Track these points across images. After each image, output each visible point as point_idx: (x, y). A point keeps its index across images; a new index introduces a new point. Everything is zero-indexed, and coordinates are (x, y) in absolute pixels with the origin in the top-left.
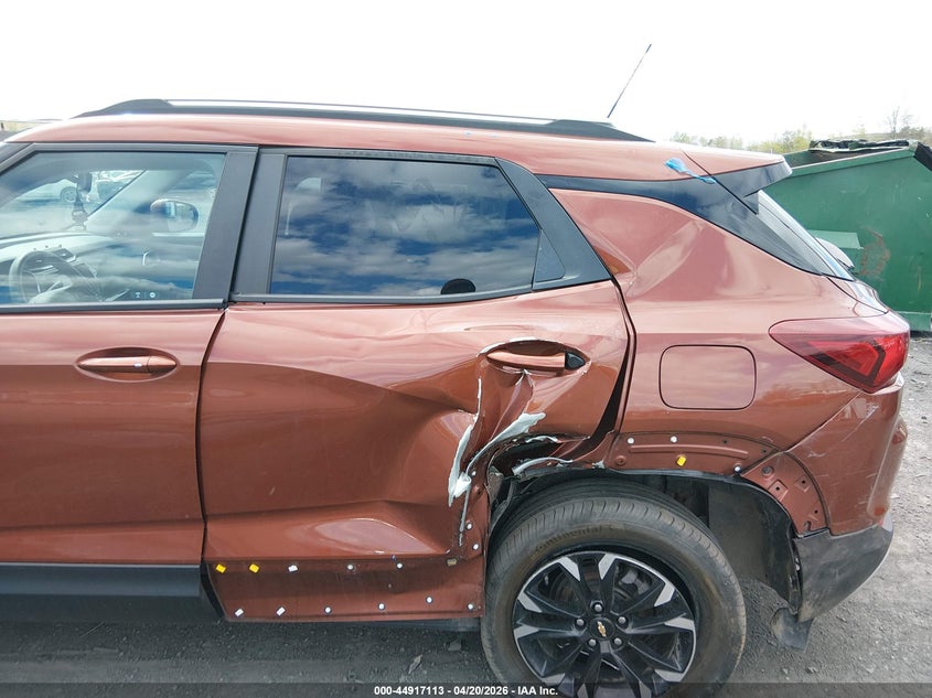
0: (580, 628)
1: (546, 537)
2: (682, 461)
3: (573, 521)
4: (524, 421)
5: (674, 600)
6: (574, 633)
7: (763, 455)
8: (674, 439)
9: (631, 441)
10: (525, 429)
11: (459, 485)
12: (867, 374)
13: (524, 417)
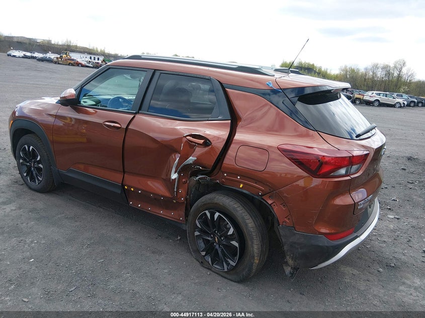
0: (211, 238)
1: (203, 202)
2: (241, 186)
3: (210, 199)
4: (191, 159)
5: (233, 234)
6: (210, 239)
7: (269, 191)
8: (239, 177)
9: (225, 175)
10: (191, 162)
11: (174, 176)
12: (314, 170)
13: (191, 158)
